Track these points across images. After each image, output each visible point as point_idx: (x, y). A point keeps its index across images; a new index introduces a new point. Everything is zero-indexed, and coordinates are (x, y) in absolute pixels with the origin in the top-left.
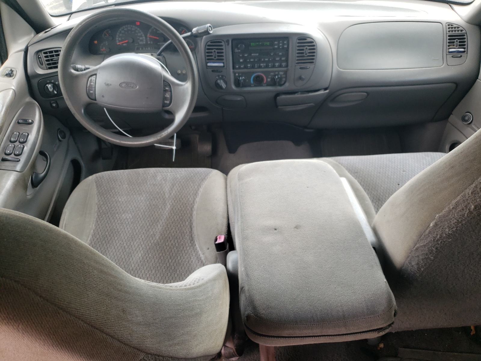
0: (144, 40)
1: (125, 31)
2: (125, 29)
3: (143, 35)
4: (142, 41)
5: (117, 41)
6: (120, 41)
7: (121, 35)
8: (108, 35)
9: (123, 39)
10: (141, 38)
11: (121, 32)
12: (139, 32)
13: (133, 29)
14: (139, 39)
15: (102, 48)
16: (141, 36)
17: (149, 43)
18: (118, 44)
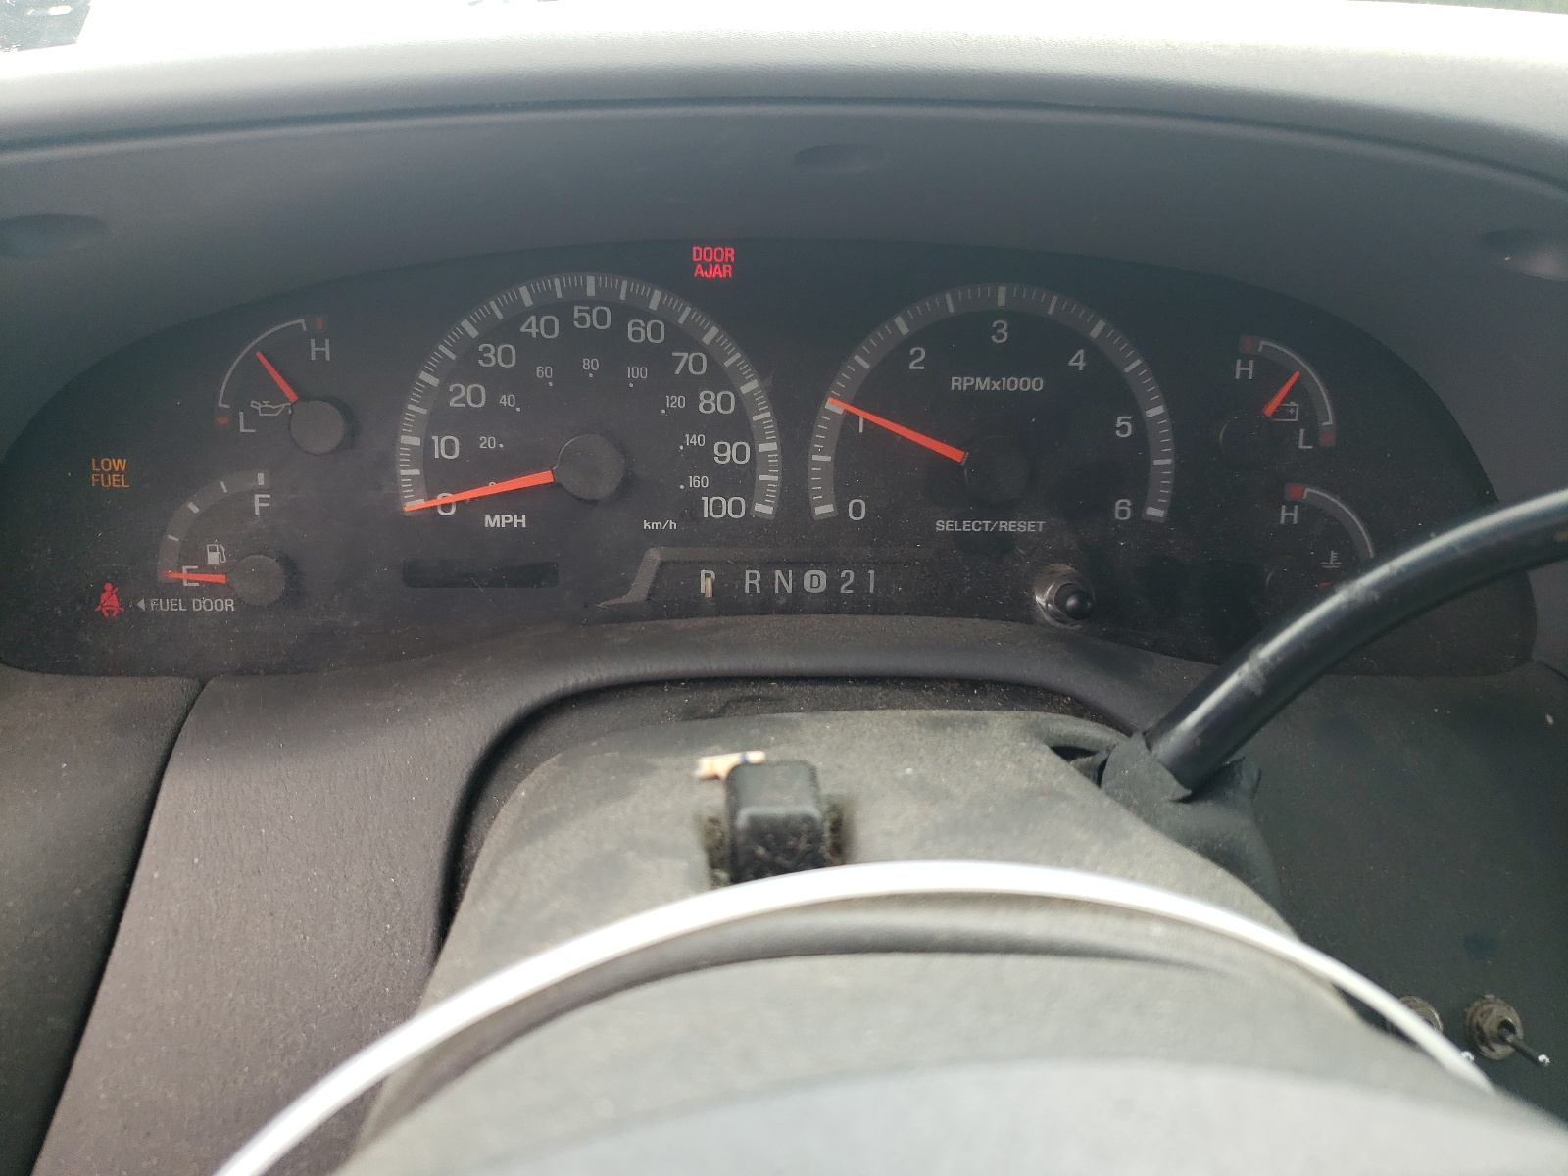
0: (770, 478)
1: (523, 342)
2: (532, 327)
3: (763, 416)
4: (739, 481)
5: (409, 472)
6: (437, 476)
7: (465, 395)
8: (292, 396)
9: (487, 442)
10: (727, 453)
11: (467, 367)
12: (719, 379)
13: (639, 332)
14: (701, 460)
15: (192, 554)
16: (738, 426)
17: (824, 510)
18: (414, 504)
